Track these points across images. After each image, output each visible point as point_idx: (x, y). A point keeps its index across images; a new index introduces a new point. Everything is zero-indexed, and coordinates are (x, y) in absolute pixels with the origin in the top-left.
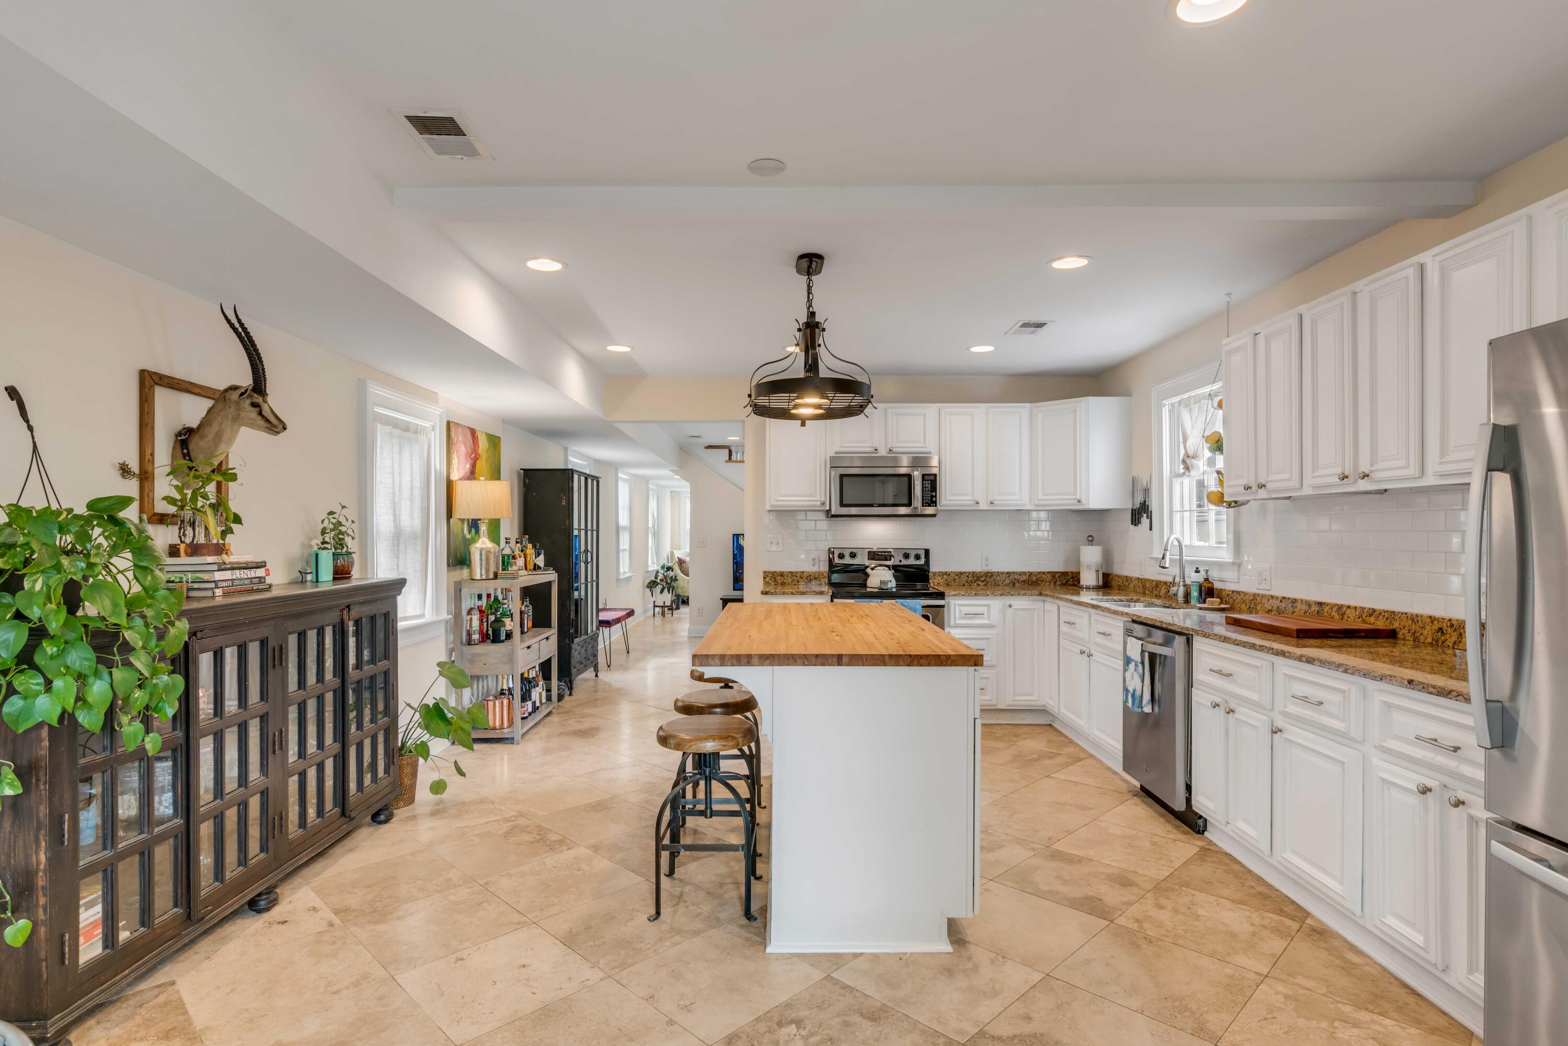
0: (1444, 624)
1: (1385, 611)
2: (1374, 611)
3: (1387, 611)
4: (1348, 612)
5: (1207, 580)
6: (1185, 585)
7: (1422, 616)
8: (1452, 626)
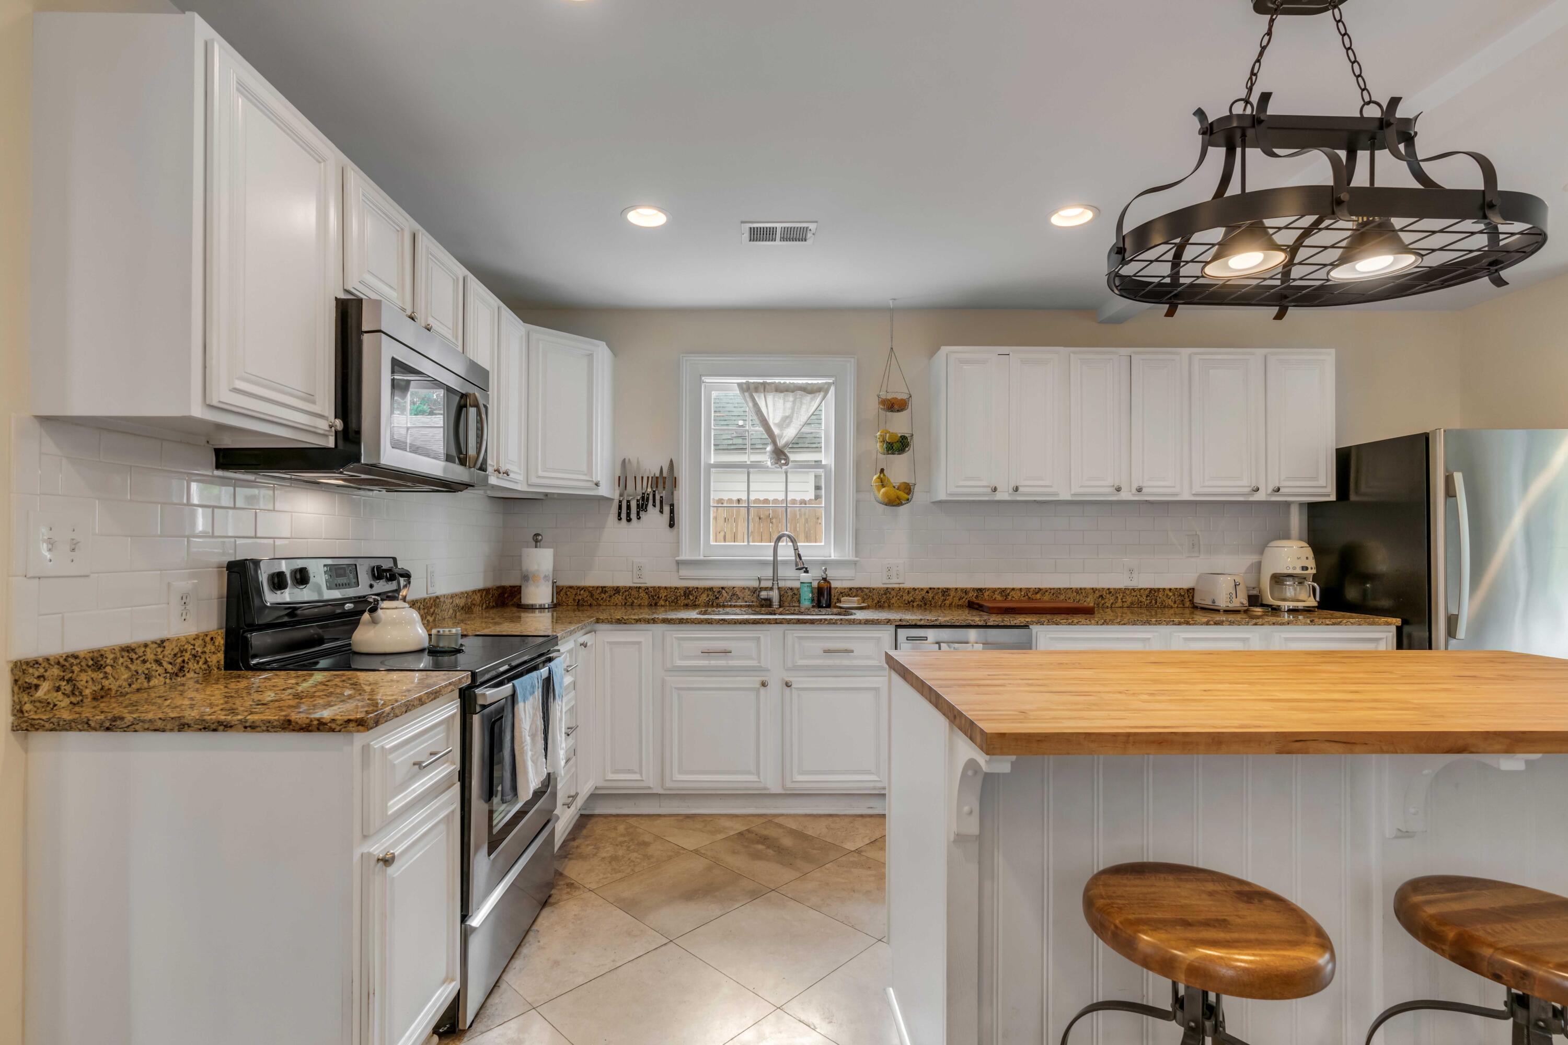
0: (1104, 593)
1: (1051, 589)
2: (1040, 589)
3: (1054, 589)
4: (1012, 593)
5: (825, 579)
6: (779, 588)
7: (1085, 589)
8: (1110, 593)
